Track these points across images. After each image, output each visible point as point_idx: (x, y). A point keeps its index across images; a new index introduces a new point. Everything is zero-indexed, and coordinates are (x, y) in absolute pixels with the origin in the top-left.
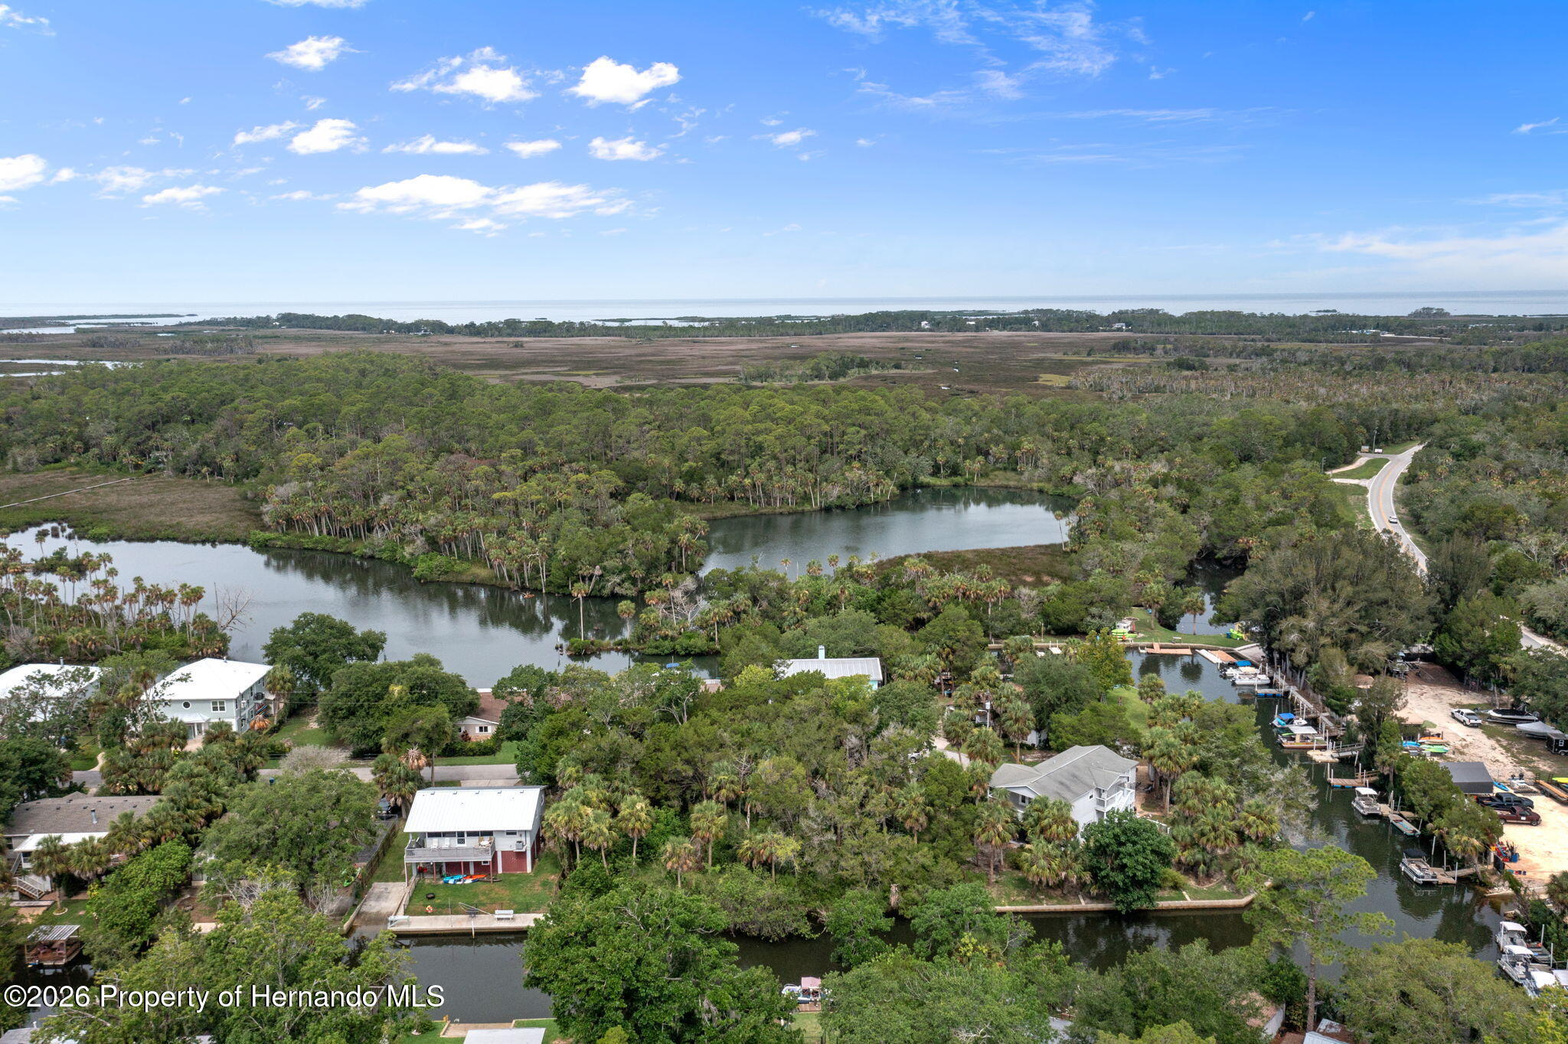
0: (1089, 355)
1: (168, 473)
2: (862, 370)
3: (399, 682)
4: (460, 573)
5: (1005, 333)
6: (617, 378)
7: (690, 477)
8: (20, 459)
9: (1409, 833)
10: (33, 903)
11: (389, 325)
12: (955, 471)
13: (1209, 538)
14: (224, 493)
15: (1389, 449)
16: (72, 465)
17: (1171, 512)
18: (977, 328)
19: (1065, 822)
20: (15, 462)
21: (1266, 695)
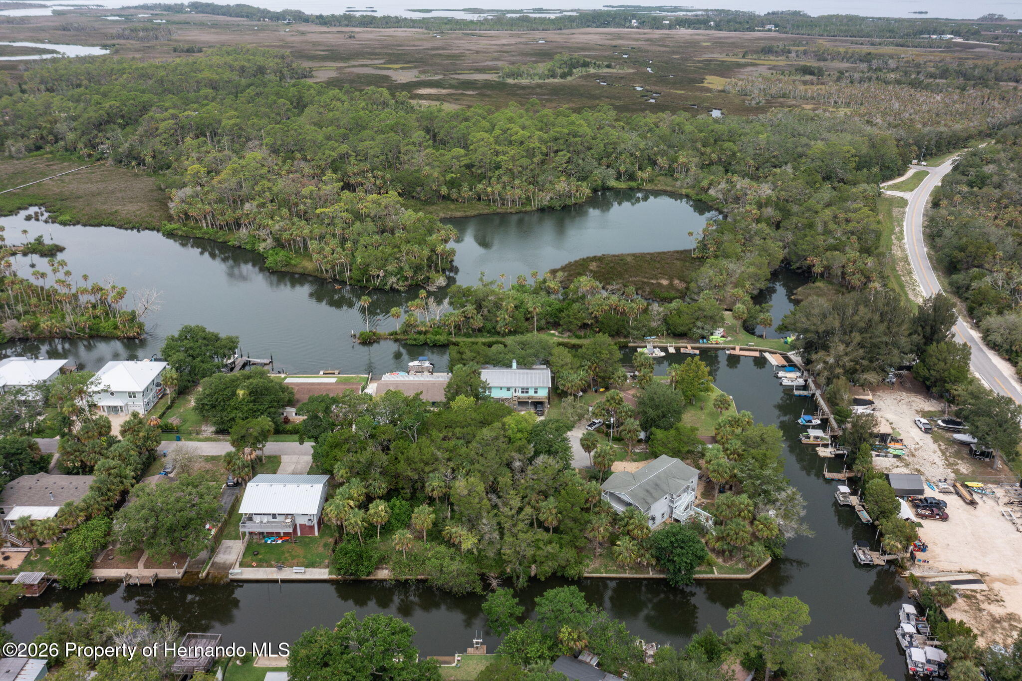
0: (744, 57)
1: (110, 162)
2: (584, 69)
3: (242, 388)
4: (295, 266)
5: (690, 31)
6: (415, 72)
7: (452, 184)
8: (13, 149)
9: (864, 521)
10: (19, 549)
11: (264, 14)
12: (632, 177)
13: (789, 253)
14: (146, 183)
15: (932, 162)
16: (47, 153)
17: (767, 230)
18: (670, 27)
19: (643, 528)
20: (10, 151)
21: (800, 396)
